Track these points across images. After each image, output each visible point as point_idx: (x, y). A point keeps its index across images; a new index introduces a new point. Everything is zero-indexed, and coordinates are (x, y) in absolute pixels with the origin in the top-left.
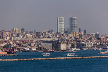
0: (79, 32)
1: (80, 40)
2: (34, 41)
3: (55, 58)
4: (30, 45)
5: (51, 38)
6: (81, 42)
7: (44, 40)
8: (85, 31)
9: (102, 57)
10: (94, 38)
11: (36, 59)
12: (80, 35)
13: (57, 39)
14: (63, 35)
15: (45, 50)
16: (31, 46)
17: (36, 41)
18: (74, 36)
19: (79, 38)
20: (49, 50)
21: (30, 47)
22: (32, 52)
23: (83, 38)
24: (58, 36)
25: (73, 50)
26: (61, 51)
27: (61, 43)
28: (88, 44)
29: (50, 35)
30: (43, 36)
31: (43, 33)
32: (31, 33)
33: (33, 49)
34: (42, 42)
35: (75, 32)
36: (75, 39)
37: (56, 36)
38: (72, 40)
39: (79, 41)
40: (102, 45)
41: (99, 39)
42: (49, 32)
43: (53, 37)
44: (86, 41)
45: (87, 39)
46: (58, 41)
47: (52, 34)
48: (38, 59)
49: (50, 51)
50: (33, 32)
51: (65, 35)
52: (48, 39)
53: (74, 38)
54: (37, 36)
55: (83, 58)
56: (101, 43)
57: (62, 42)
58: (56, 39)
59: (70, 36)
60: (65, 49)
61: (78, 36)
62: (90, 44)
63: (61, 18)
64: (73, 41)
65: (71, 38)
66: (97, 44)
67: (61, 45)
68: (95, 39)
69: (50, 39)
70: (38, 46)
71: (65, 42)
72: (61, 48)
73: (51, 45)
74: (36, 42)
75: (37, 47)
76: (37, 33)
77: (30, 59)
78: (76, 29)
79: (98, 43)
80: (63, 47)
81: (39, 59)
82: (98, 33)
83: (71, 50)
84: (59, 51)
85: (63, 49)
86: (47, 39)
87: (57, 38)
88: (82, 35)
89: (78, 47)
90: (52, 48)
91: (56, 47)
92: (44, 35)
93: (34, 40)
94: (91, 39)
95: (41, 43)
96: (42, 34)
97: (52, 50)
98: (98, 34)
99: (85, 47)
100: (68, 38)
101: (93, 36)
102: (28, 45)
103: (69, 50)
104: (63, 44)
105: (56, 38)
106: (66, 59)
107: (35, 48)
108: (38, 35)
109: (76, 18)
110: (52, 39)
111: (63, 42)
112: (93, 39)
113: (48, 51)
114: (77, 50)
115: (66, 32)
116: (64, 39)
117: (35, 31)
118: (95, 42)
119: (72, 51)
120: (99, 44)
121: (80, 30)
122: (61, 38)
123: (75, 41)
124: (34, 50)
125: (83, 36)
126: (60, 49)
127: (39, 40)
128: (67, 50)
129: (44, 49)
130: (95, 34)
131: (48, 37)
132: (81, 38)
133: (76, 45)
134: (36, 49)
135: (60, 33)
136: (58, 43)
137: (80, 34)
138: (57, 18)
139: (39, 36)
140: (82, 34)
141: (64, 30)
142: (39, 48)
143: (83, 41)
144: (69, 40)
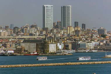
0: (75, 27)
1: (76, 38)
2: (10, 40)
3: (41, 65)
4: (5, 45)
5: (35, 35)
6: (78, 41)
7: (25, 38)
8: (84, 26)
9: (107, 62)
10: (96, 35)
11: (13, 66)
12: (77, 32)
13: (44, 37)
14: (51, 31)
15: (26, 53)
16: (6, 47)
17: (13, 40)
18: (67, 33)
19: (75, 36)
20: (32, 53)
21: (5, 49)
22: (7, 56)
23: (81, 35)
24: (44, 33)
25: (67, 52)
26: (49, 55)
27: (49, 43)
28: (88, 44)
29: (33, 31)
30: (23, 32)
31: (24, 28)
32: (6, 28)
33: (9, 52)
34: (22, 41)
35: (70, 27)
36: (70, 37)
37: (41, 32)
38: (65, 39)
39: (75, 40)
40: (108, 45)
41: (104, 36)
42: (32, 26)
43: (38, 34)
44: (85, 39)
45: (86, 36)
46: (45, 39)
47: (36, 30)
48: (16, 65)
49: (34, 55)
50: (9, 27)
51: (55, 31)
52: (31, 37)
53: (68, 35)
54: (14, 32)
55: (81, 64)
56: (106, 42)
57: (50, 41)
58: (41, 37)
59: (62, 32)
60: (55, 51)
61: (73, 32)
62: (91, 44)
63: (49, 7)
64: (67, 39)
65: (63, 35)
66: (101, 44)
67: (49, 45)
68: (98, 36)
69: (33, 37)
70: (16, 47)
71: (55, 42)
72: (50, 50)
73: (34, 46)
74: (13, 42)
75: (15, 49)
76: (15, 28)
77: (5, 66)
78: (71, 23)
79: (102, 42)
80: (52, 48)
81: (18, 65)
82: (102, 28)
83: (64, 52)
84: (46, 54)
85: (52, 52)
86: (28, 37)
87: (43, 35)
88: (79, 31)
89: (73, 49)
90: (37, 50)
91: (43, 48)
92: (25, 31)
93: (10, 38)
94: (92, 36)
95: (20, 43)
96: (22, 30)
97: (36, 53)
98: (102, 30)
99: (84, 48)
100: (59, 35)
101: (96, 32)
102: (2, 45)
103: (61, 53)
104: (52, 43)
105: (41, 35)
106: (57, 65)
107: (13, 50)
108: (16, 31)
109: (70, 6)
110: (36, 37)
111: (53, 41)
112: (95, 37)
113: (31, 55)
114: (72, 53)
115: (56, 27)
116: (53, 36)
117: (11, 25)
118: (98, 41)
119: (65, 55)
120: (104, 44)
121: (76, 24)
122: (49, 36)
123: (69, 39)
124: (11, 53)
125: (81, 33)
126: (48, 52)
127: (18, 38)
128: (59, 52)
129: (25, 51)
130: (98, 30)
131: (31, 35)
132: (78, 35)
133: (70, 46)
134: (13, 52)
135: (47, 28)
136: (45, 43)
137: (76, 29)
138: (44, 7)
139: (17, 33)
140: (79, 29)
141: (54, 24)
142: (18, 51)
143: (81, 39)
144: (60, 38)
